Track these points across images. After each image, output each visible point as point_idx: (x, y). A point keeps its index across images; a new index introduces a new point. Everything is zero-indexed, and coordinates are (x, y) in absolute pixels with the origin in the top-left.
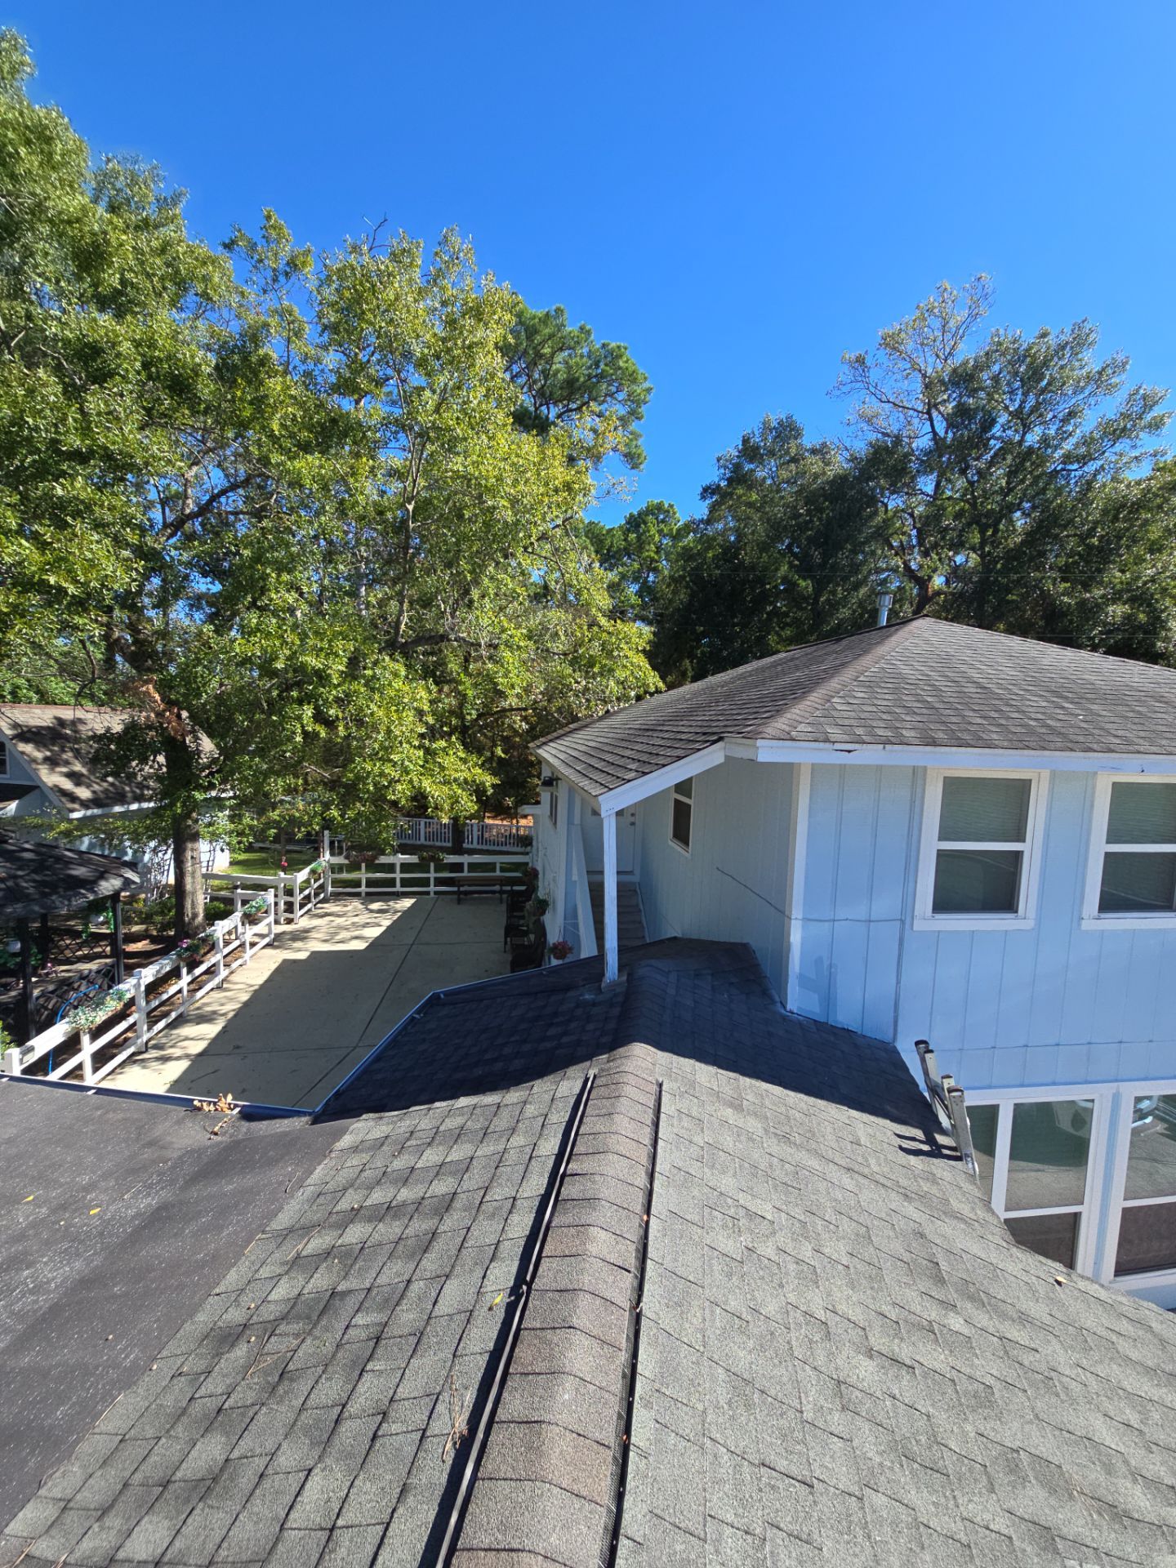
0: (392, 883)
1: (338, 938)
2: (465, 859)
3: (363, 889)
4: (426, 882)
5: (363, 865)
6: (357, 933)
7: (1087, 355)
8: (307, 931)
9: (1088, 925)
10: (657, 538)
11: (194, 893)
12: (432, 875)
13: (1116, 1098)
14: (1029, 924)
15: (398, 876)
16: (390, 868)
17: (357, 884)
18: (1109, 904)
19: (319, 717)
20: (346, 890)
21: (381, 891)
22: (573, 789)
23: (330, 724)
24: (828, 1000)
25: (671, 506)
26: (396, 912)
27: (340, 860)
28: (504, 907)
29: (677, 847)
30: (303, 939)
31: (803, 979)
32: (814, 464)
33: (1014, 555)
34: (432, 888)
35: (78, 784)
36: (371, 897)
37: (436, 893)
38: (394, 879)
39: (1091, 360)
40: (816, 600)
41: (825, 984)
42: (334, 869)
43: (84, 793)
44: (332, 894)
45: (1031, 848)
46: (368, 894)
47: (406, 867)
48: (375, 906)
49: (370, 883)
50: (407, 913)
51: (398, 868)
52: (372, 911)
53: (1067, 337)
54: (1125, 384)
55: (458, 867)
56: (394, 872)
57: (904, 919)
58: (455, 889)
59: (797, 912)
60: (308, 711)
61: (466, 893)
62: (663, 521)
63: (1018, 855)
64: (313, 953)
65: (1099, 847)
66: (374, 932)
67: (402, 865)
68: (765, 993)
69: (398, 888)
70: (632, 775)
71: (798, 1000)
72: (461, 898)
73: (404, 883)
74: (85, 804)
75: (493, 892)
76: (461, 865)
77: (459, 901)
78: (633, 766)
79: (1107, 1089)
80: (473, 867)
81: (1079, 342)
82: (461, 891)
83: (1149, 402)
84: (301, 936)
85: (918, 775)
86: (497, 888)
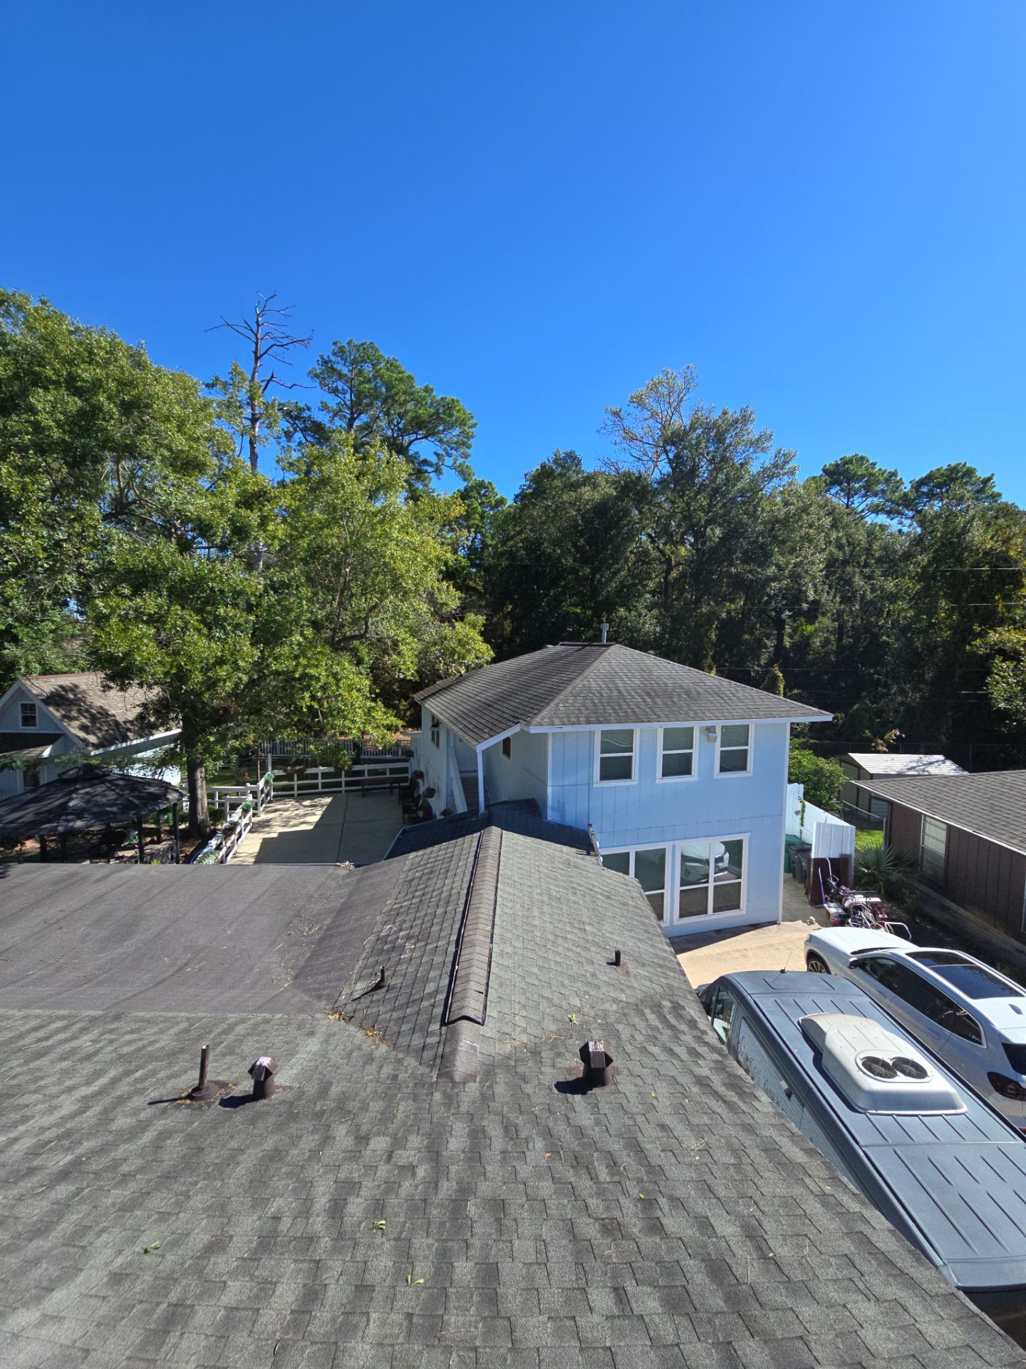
0: (316, 786)
1: (291, 823)
2: (366, 767)
3: (296, 792)
4: (339, 784)
5: (295, 776)
6: (302, 820)
7: (750, 427)
8: (268, 821)
9: (658, 781)
10: (479, 509)
11: (202, 799)
12: (343, 779)
13: (674, 847)
14: (636, 783)
15: (320, 781)
16: (315, 776)
17: (291, 788)
18: (666, 773)
19: (313, 698)
20: (283, 793)
21: (307, 793)
22: (448, 731)
23: (319, 701)
24: (563, 816)
25: (490, 483)
26: (322, 806)
27: (280, 773)
28: (396, 798)
29: (504, 758)
30: (268, 826)
31: (553, 808)
32: (586, 492)
33: (714, 550)
34: (343, 788)
35: (88, 733)
36: (301, 797)
37: (346, 791)
38: (317, 784)
39: (754, 430)
40: (592, 580)
41: (561, 809)
42: (277, 779)
43: (92, 739)
44: (274, 797)
45: (635, 755)
46: (299, 795)
47: (325, 775)
48: (307, 803)
49: (300, 788)
50: (330, 805)
51: (320, 776)
52: (306, 806)
53: (737, 415)
54: (773, 446)
55: (361, 773)
56: (317, 778)
57: (590, 784)
58: (361, 787)
59: (550, 783)
60: (307, 695)
61: (367, 790)
62: (484, 495)
63: (630, 758)
64: (280, 834)
65: (660, 753)
66: (315, 819)
67: (323, 774)
68: (540, 815)
69: (320, 790)
70: (486, 736)
71: (551, 816)
72: (365, 793)
73: (324, 785)
74: (96, 746)
75: (385, 788)
76: (363, 771)
77: (364, 796)
78: (487, 730)
79: (671, 844)
80: (371, 772)
81: (745, 419)
82: (364, 788)
83: (787, 458)
84: (265, 824)
85: (592, 734)
86: (388, 785)
